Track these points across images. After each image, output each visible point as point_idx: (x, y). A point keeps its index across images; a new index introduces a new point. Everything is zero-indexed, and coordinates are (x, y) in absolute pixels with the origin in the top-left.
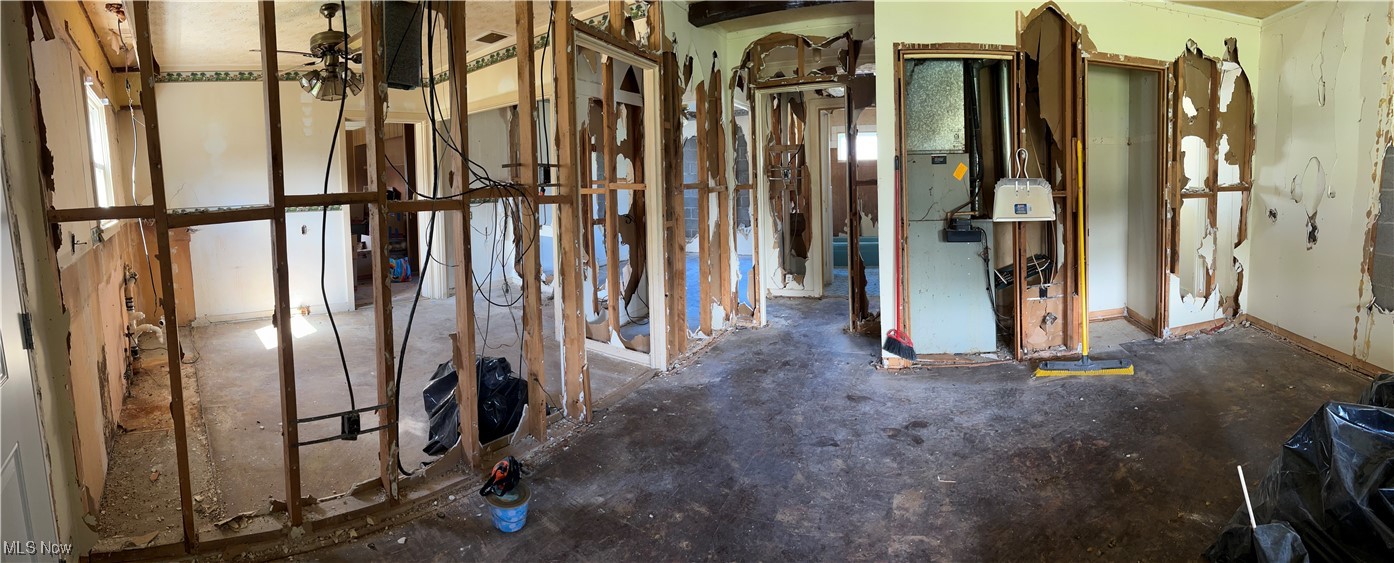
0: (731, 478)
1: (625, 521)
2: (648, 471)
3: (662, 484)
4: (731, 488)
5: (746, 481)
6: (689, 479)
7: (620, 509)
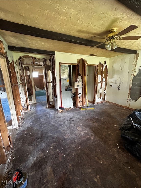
0: (53, 137)
1: (45, 156)
2: (38, 146)
3: (43, 145)
4: (54, 138)
5: (55, 136)
6: (46, 141)
7: (41, 156)
